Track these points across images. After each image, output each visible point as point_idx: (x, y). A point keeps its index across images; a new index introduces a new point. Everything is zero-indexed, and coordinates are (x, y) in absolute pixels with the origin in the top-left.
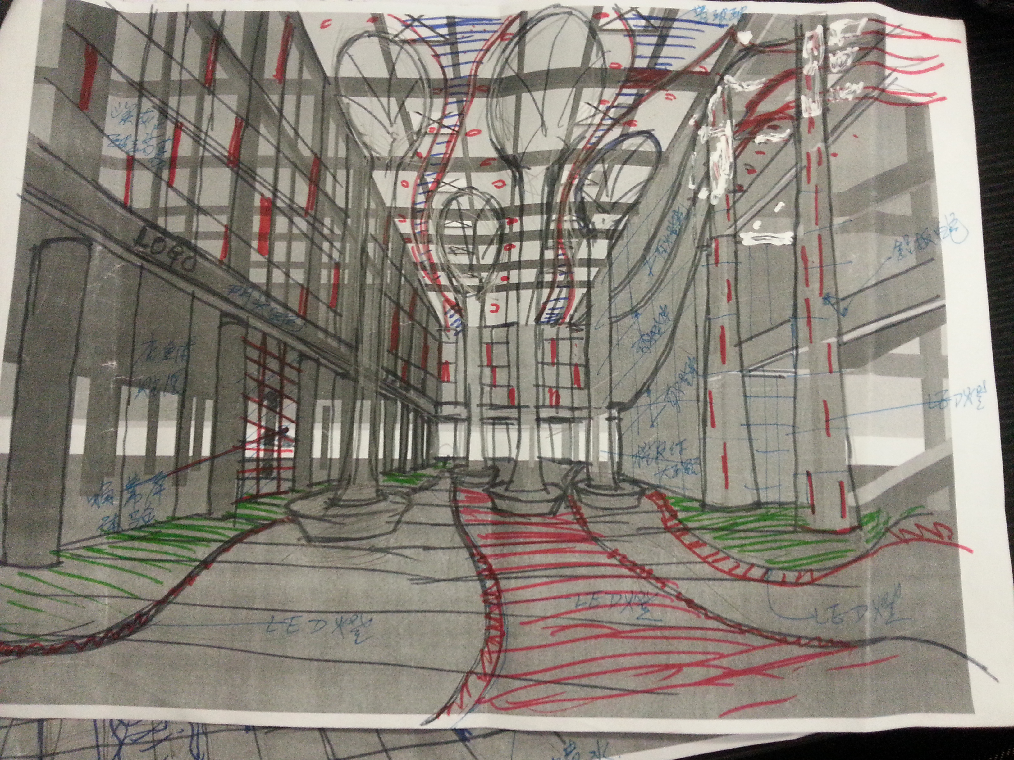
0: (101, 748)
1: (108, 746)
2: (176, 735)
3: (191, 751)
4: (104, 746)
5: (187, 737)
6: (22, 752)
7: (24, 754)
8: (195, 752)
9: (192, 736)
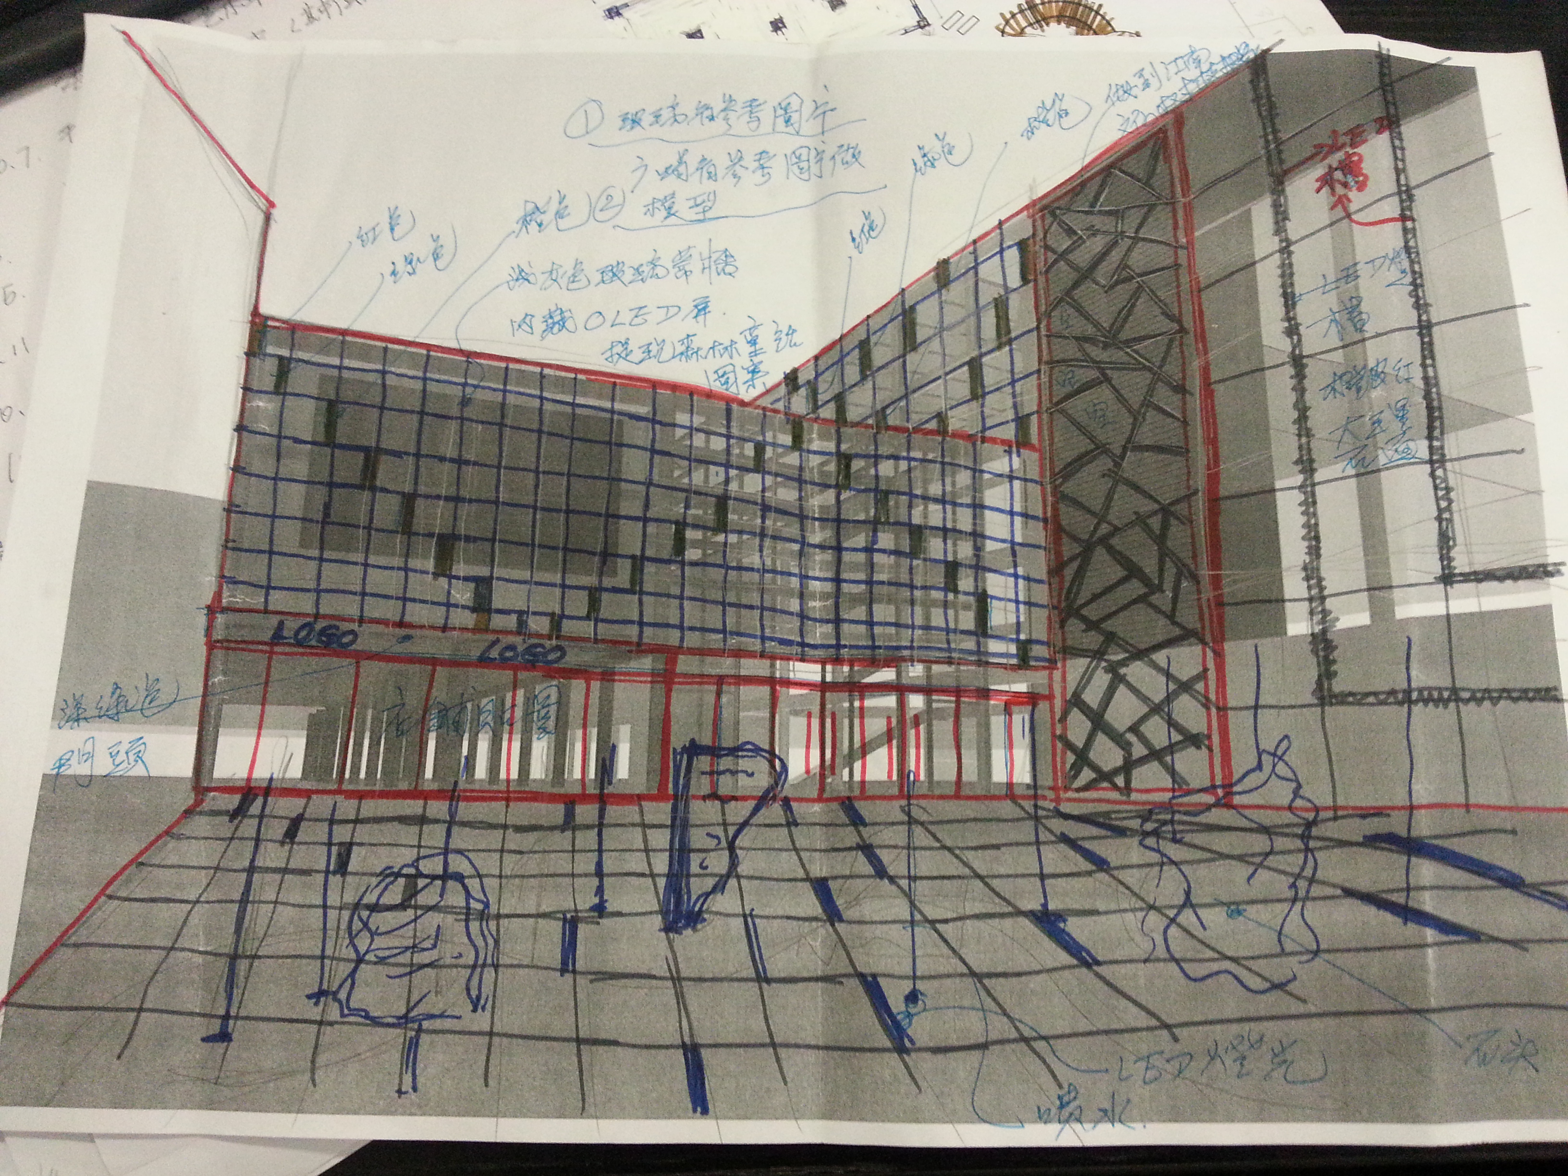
0: (327, 962)
1: (340, 959)
2: (448, 961)
3: (468, 990)
4: (333, 958)
5: (465, 967)
6: (207, 944)
7: (209, 949)
8: (474, 993)
9: (474, 967)
